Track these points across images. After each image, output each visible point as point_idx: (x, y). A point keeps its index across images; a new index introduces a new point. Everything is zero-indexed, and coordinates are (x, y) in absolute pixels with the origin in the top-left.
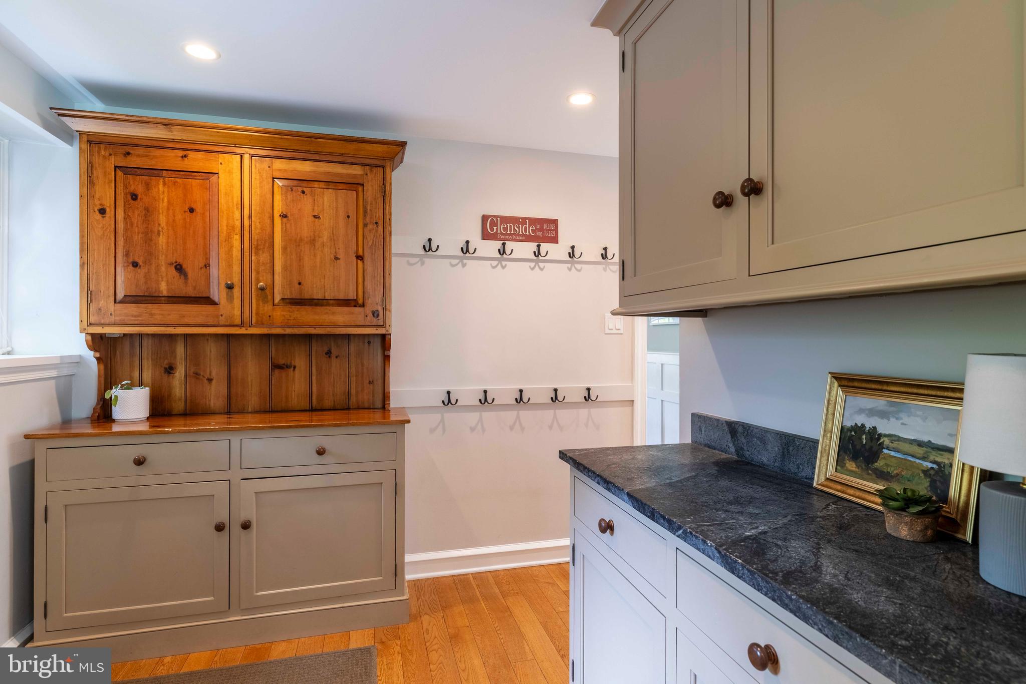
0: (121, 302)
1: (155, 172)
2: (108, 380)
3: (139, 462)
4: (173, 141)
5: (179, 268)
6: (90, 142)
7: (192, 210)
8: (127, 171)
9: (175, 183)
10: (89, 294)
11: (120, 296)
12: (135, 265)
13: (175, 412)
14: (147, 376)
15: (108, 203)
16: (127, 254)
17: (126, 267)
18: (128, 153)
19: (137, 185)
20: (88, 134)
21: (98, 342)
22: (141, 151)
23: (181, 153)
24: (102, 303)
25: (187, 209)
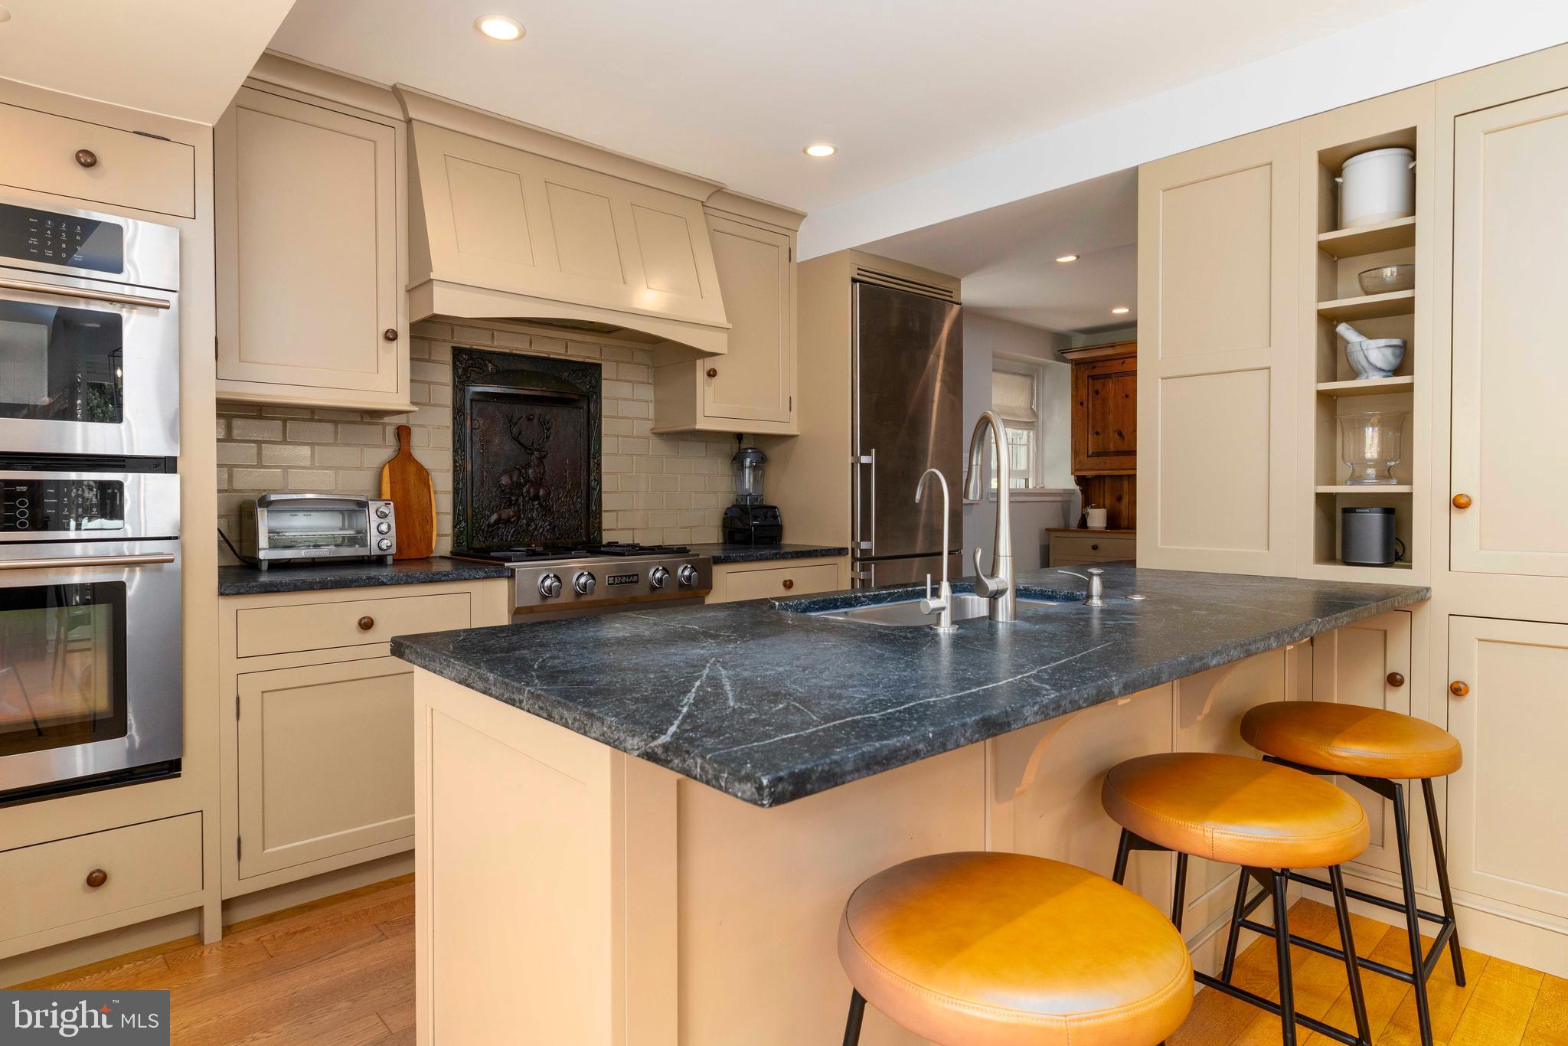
0: (1091, 456)
1: (1107, 376)
2: (1087, 502)
3: (1095, 548)
4: (1117, 354)
5: (1120, 434)
6: (1076, 364)
7: (1127, 396)
8: (1093, 377)
9: (1118, 380)
10: (1076, 453)
11: (1090, 453)
12: (1097, 433)
13: (1122, 526)
14: (1107, 502)
15: (1085, 398)
16: (1093, 428)
17: (1092, 435)
18: (1094, 367)
19: (1098, 385)
20: (1076, 360)
21: (1080, 480)
22: (1100, 364)
23: (1121, 361)
24: (1082, 457)
25: (1124, 395)
